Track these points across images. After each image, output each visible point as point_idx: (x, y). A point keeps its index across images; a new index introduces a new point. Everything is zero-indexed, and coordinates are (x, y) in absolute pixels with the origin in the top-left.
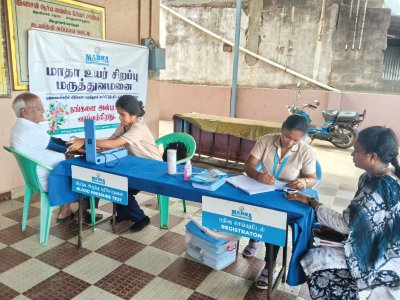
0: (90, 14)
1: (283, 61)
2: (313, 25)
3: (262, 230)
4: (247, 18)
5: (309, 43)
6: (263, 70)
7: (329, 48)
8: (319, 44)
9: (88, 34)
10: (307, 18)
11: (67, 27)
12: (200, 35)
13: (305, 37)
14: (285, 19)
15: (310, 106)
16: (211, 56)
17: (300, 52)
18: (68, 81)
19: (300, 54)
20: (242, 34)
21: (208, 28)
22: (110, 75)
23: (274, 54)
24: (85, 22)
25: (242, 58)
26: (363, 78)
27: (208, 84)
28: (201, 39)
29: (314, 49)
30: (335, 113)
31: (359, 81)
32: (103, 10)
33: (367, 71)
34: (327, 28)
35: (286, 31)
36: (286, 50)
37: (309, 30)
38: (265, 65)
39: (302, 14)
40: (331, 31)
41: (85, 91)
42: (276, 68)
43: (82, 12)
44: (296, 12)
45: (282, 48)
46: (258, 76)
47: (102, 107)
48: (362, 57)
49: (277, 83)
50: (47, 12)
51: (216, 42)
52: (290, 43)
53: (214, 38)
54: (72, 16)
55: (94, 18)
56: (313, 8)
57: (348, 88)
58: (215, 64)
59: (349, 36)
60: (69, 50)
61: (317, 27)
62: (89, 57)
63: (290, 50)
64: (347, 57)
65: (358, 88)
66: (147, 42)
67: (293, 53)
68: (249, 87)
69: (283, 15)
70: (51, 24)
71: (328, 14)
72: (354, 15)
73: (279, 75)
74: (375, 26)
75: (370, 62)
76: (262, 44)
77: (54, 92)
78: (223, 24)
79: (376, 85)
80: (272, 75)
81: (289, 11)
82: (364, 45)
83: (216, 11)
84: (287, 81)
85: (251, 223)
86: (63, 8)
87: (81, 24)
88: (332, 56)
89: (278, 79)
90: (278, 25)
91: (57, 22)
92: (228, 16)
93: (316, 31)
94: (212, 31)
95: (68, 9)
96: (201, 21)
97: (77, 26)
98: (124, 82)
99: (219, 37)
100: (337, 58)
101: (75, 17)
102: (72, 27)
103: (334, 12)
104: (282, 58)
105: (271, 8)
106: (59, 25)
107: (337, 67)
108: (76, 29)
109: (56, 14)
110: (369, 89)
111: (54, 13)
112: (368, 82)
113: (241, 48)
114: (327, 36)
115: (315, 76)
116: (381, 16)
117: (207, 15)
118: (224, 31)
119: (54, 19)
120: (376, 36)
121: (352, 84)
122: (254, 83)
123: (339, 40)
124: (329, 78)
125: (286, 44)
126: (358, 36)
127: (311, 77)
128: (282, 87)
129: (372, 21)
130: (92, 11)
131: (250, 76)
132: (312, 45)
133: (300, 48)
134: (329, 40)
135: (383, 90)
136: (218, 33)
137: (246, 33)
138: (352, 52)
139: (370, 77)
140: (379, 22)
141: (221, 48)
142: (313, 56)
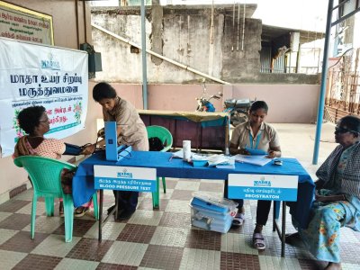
0: (42, 22)
1: (184, 61)
2: (205, 31)
3: (279, 192)
4: (150, 24)
5: (204, 46)
6: (167, 69)
7: (219, 49)
8: (212, 47)
9: (41, 41)
10: (201, 25)
11: (24, 35)
12: (108, 38)
13: (200, 41)
14: (183, 26)
15: (215, 97)
16: (120, 57)
17: (197, 53)
18: (28, 87)
19: (197, 55)
20: (147, 38)
21: (115, 32)
22: (61, 80)
23: (176, 55)
24: (38, 30)
25: (149, 59)
26: (247, 72)
27: (120, 82)
28: (109, 42)
29: (208, 50)
30: (234, 101)
31: (244, 75)
32: (50, 18)
33: (249, 67)
34: (217, 34)
35: (184, 36)
36: (185, 52)
37: (203, 36)
38: (170, 64)
39: (196, 21)
40: (220, 36)
41: (43, 96)
42: (178, 67)
43: (35, 20)
44: (191, 20)
45: (182, 50)
46: (164, 74)
47: (57, 111)
48: (245, 57)
49: (181, 79)
50: (8, 20)
51: (124, 45)
52: (189, 46)
53: (121, 41)
54: (27, 25)
55: (44, 26)
56: (205, 18)
57: (236, 81)
58: (125, 64)
59: (234, 40)
60: (28, 58)
61: (209, 33)
62: (44, 63)
63: (189, 52)
64: (234, 57)
65: (243, 81)
66: (85, 46)
67: (191, 54)
68: (157, 84)
69: (180, 22)
70: (11, 32)
71: (216, 22)
72: (236, 23)
73: (182, 73)
74: (252, 32)
75: (251, 60)
76: (165, 46)
77: (18, 99)
78: (128, 28)
79: (256, 77)
80: (175, 73)
81: (185, 19)
82: (245, 47)
83: (121, 17)
84: (189, 77)
85: (270, 189)
86: (20, 17)
87: (34, 31)
88: (222, 56)
89: (181, 76)
90: (177, 30)
91: (16, 31)
92: (133, 22)
93: (208, 36)
94: (119, 34)
95: (24, 18)
96: (107, 26)
97: (32, 33)
98: (72, 86)
99: (126, 41)
100: (226, 58)
101: (30, 26)
102: (28, 35)
103: (221, 21)
104: (183, 59)
105: (170, 16)
106: (18, 33)
107: (226, 65)
108: (31, 36)
109: (15, 22)
110: (252, 81)
111: (13, 21)
112: (250, 76)
113: (147, 50)
114: (217, 40)
115: (210, 72)
116: (255, 25)
117: (112, 21)
118: (130, 35)
119: (14, 27)
120: (254, 40)
121: (239, 78)
122: (161, 79)
123: (226, 44)
124: (221, 74)
125: (185, 47)
126: (240, 40)
127: (207, 73)
128: (185, 82)
129: (250, 29)
130: (43, 19)
131: (157, 74)
132: (206, 47)
133: (197, 50)
134: (219, 43)
135: (262, 81)
136: (125, 36)
137: (150, 37)
138: (237, 53)
139: (252, 72)
140: (255, 29)
141: (129, 49)
142: (207, 57)
